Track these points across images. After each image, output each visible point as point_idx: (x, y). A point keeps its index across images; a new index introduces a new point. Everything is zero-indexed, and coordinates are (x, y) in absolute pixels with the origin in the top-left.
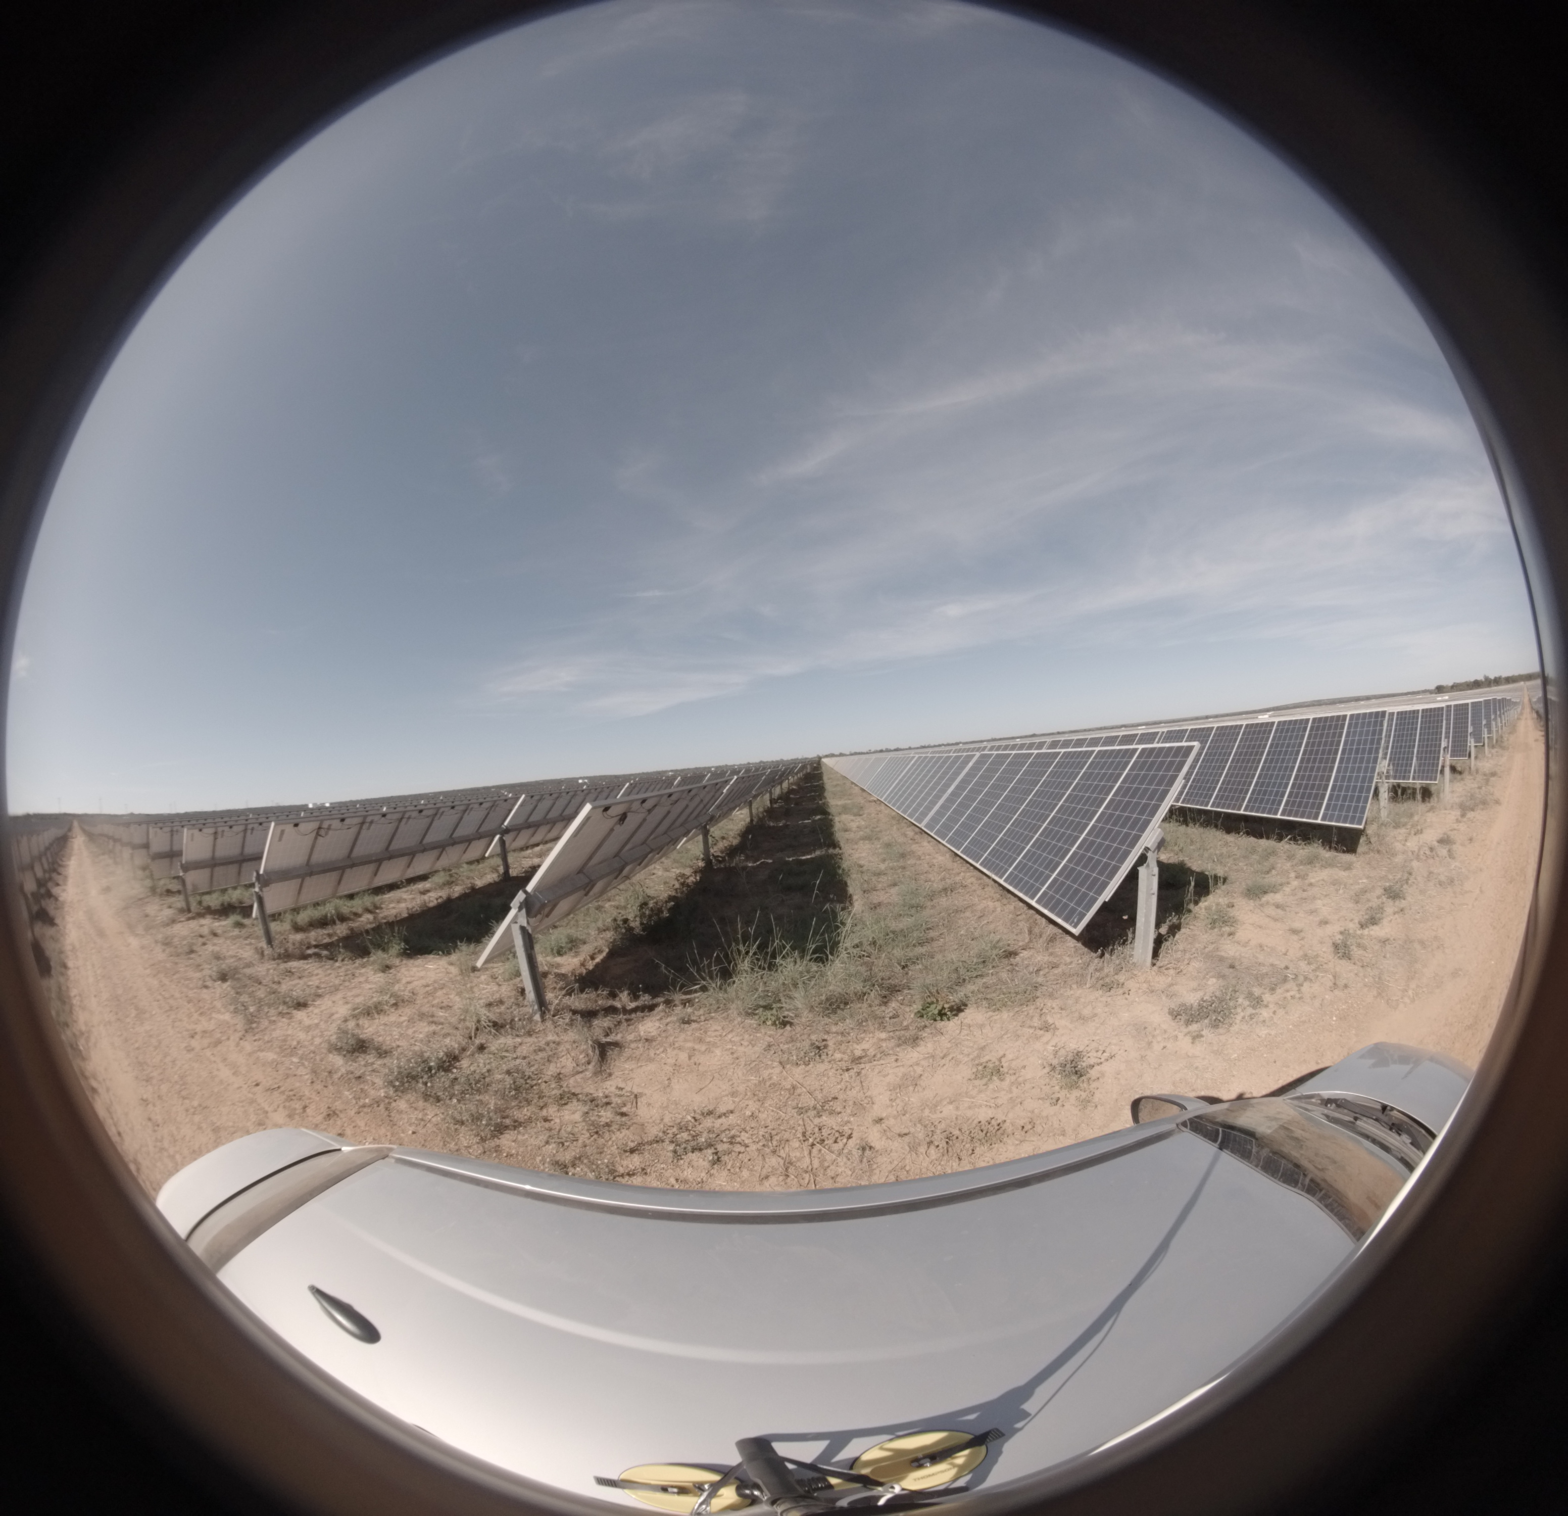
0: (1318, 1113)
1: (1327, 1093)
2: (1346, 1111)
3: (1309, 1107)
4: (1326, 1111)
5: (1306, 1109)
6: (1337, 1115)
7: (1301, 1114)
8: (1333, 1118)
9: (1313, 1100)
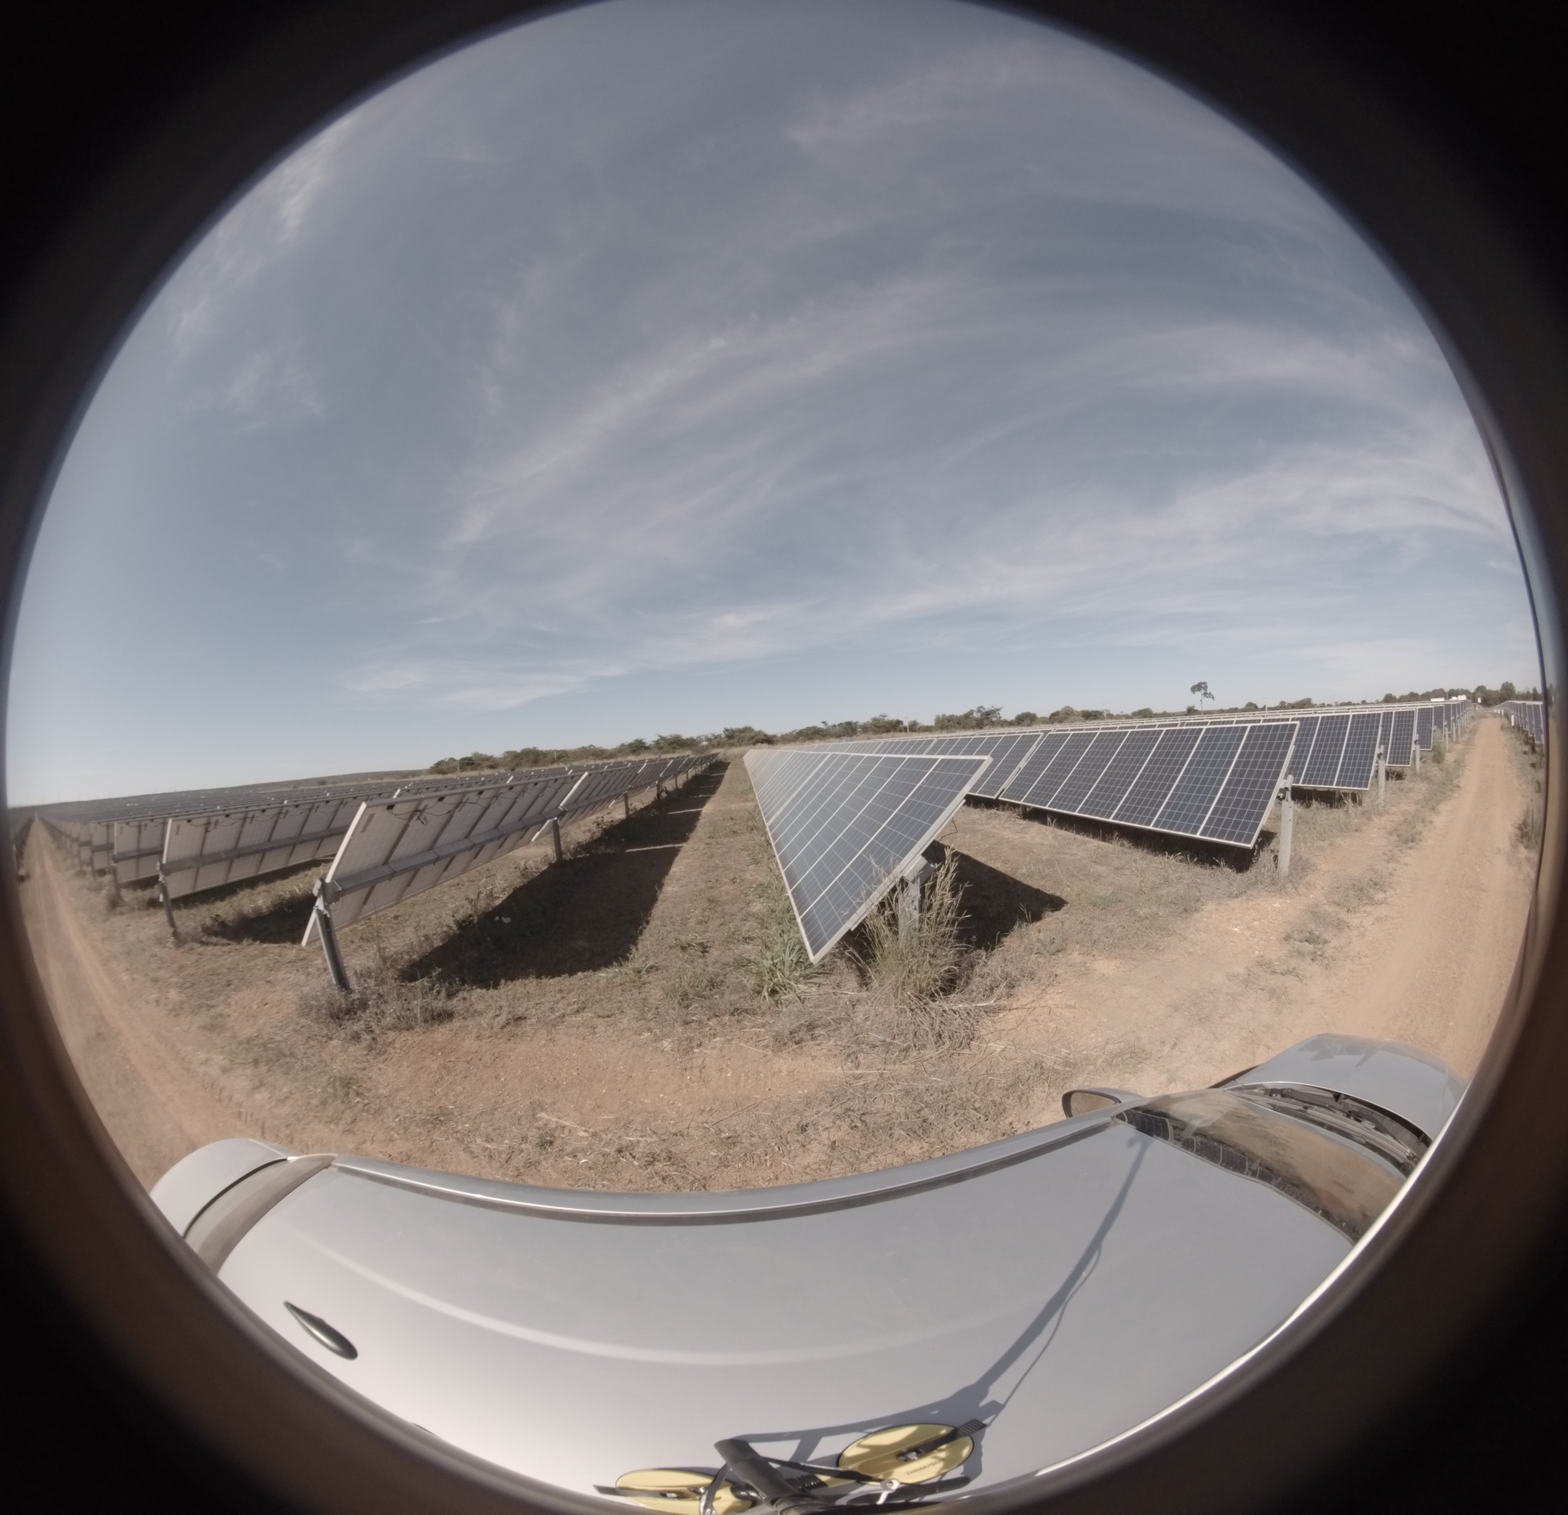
0: (1263, 1102)
1: (1270, 1084)
2: (1293, 1100)
3: (1253, 1097)
4: (1271, 1101)
5: (1249, 1100)
6: (1283, 1104)
7: (1246, 1105)
8: (1280, 1107)
9: (1256, 1091)
